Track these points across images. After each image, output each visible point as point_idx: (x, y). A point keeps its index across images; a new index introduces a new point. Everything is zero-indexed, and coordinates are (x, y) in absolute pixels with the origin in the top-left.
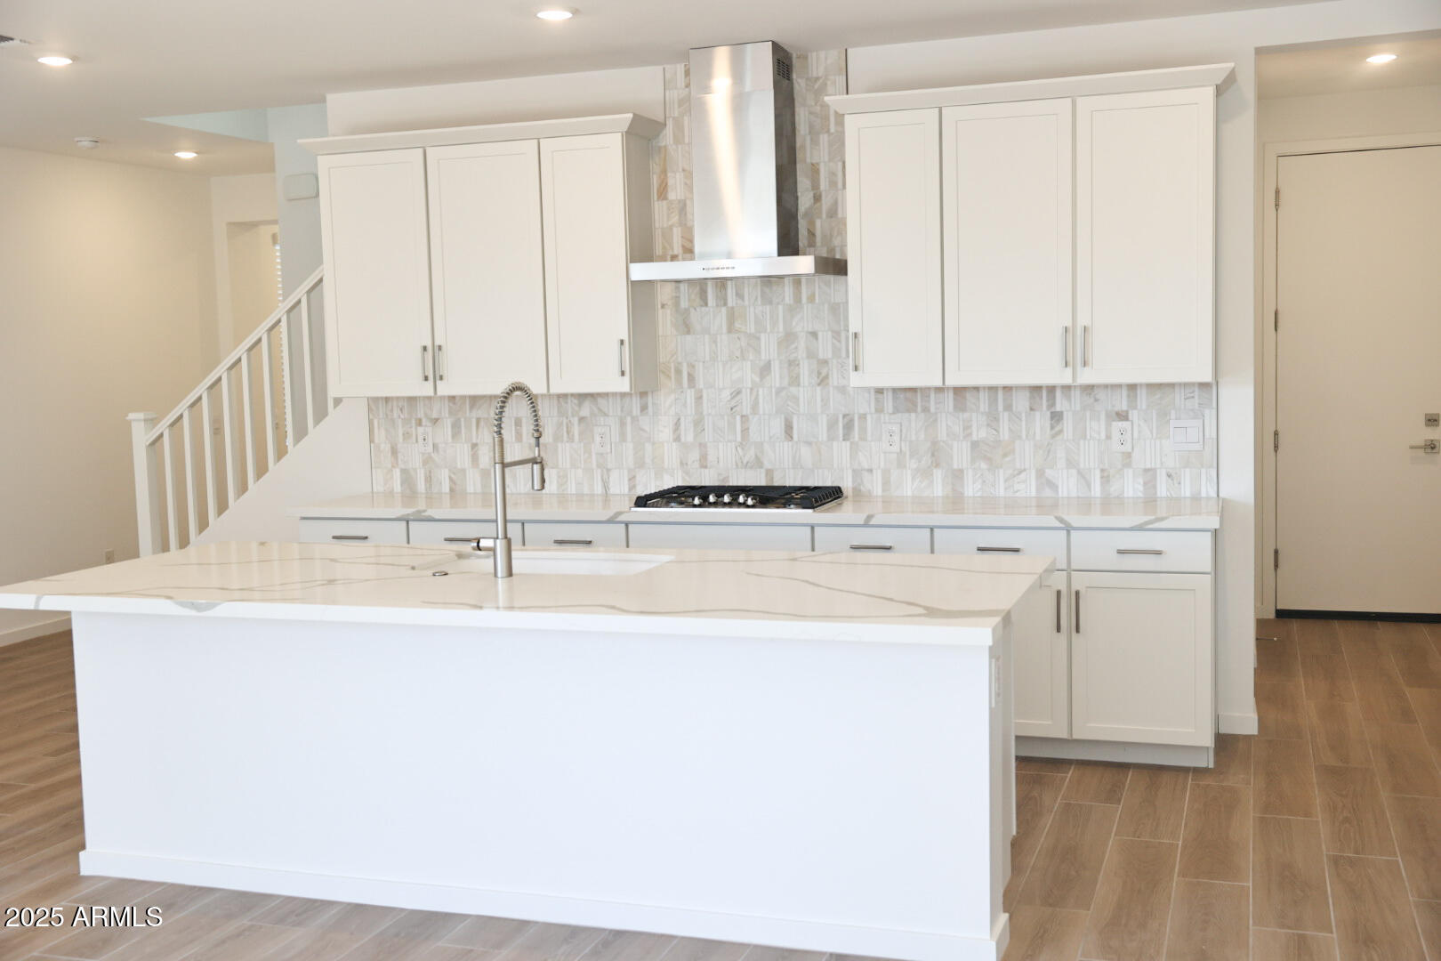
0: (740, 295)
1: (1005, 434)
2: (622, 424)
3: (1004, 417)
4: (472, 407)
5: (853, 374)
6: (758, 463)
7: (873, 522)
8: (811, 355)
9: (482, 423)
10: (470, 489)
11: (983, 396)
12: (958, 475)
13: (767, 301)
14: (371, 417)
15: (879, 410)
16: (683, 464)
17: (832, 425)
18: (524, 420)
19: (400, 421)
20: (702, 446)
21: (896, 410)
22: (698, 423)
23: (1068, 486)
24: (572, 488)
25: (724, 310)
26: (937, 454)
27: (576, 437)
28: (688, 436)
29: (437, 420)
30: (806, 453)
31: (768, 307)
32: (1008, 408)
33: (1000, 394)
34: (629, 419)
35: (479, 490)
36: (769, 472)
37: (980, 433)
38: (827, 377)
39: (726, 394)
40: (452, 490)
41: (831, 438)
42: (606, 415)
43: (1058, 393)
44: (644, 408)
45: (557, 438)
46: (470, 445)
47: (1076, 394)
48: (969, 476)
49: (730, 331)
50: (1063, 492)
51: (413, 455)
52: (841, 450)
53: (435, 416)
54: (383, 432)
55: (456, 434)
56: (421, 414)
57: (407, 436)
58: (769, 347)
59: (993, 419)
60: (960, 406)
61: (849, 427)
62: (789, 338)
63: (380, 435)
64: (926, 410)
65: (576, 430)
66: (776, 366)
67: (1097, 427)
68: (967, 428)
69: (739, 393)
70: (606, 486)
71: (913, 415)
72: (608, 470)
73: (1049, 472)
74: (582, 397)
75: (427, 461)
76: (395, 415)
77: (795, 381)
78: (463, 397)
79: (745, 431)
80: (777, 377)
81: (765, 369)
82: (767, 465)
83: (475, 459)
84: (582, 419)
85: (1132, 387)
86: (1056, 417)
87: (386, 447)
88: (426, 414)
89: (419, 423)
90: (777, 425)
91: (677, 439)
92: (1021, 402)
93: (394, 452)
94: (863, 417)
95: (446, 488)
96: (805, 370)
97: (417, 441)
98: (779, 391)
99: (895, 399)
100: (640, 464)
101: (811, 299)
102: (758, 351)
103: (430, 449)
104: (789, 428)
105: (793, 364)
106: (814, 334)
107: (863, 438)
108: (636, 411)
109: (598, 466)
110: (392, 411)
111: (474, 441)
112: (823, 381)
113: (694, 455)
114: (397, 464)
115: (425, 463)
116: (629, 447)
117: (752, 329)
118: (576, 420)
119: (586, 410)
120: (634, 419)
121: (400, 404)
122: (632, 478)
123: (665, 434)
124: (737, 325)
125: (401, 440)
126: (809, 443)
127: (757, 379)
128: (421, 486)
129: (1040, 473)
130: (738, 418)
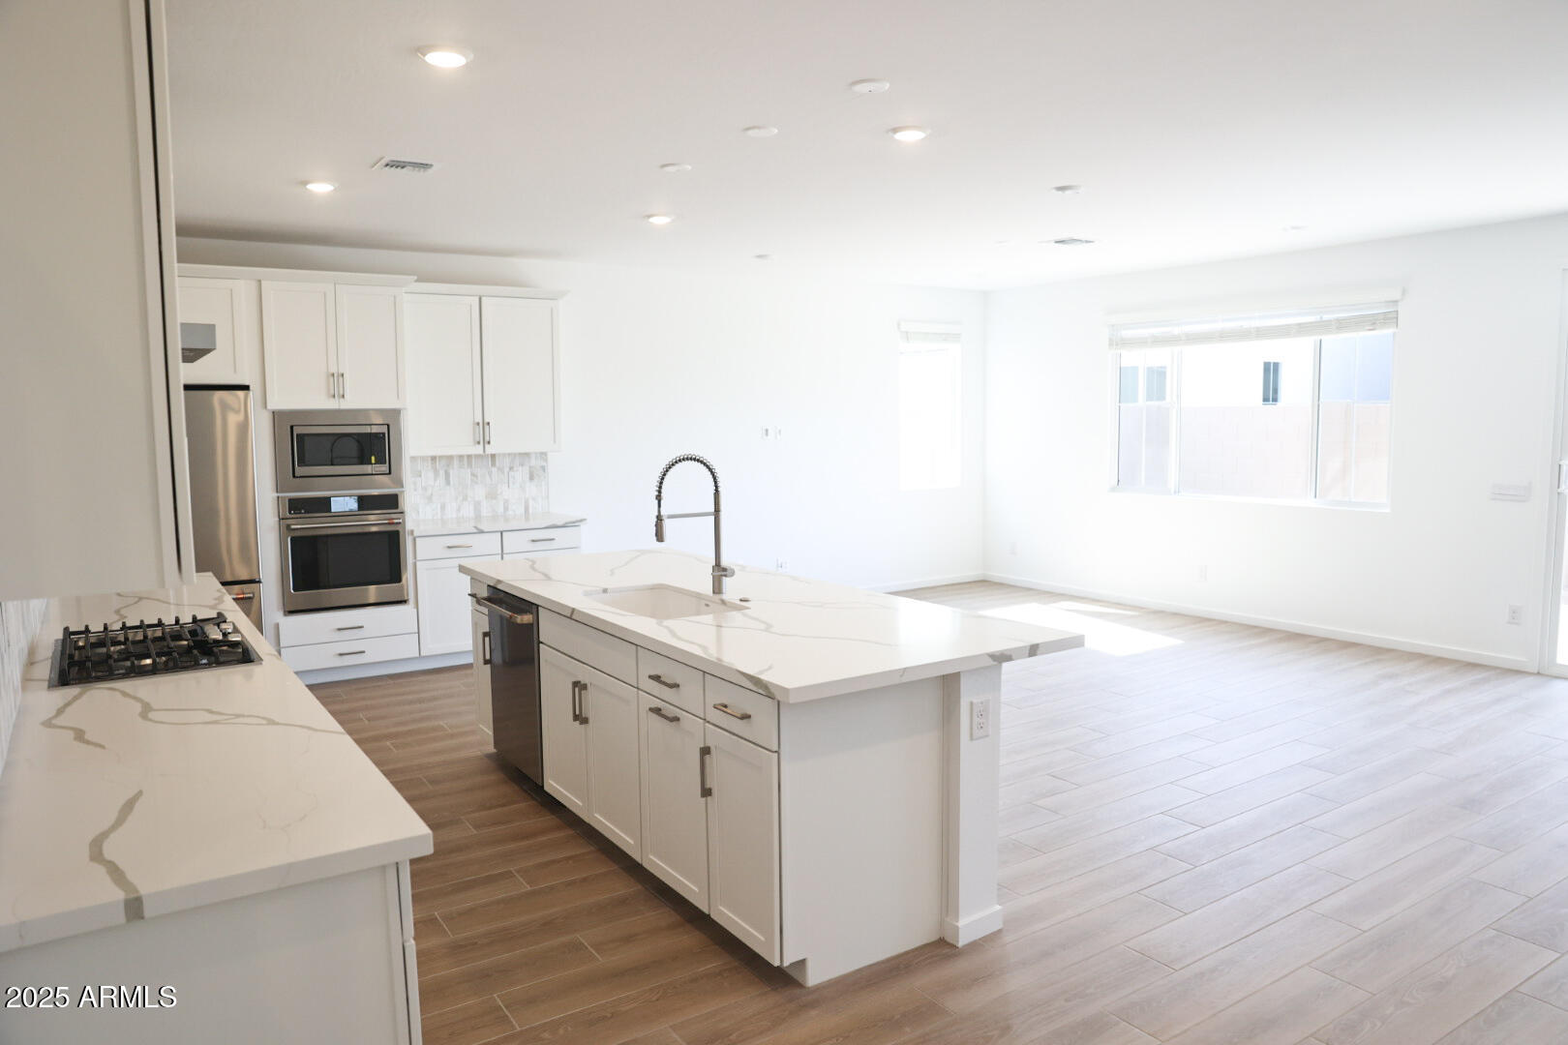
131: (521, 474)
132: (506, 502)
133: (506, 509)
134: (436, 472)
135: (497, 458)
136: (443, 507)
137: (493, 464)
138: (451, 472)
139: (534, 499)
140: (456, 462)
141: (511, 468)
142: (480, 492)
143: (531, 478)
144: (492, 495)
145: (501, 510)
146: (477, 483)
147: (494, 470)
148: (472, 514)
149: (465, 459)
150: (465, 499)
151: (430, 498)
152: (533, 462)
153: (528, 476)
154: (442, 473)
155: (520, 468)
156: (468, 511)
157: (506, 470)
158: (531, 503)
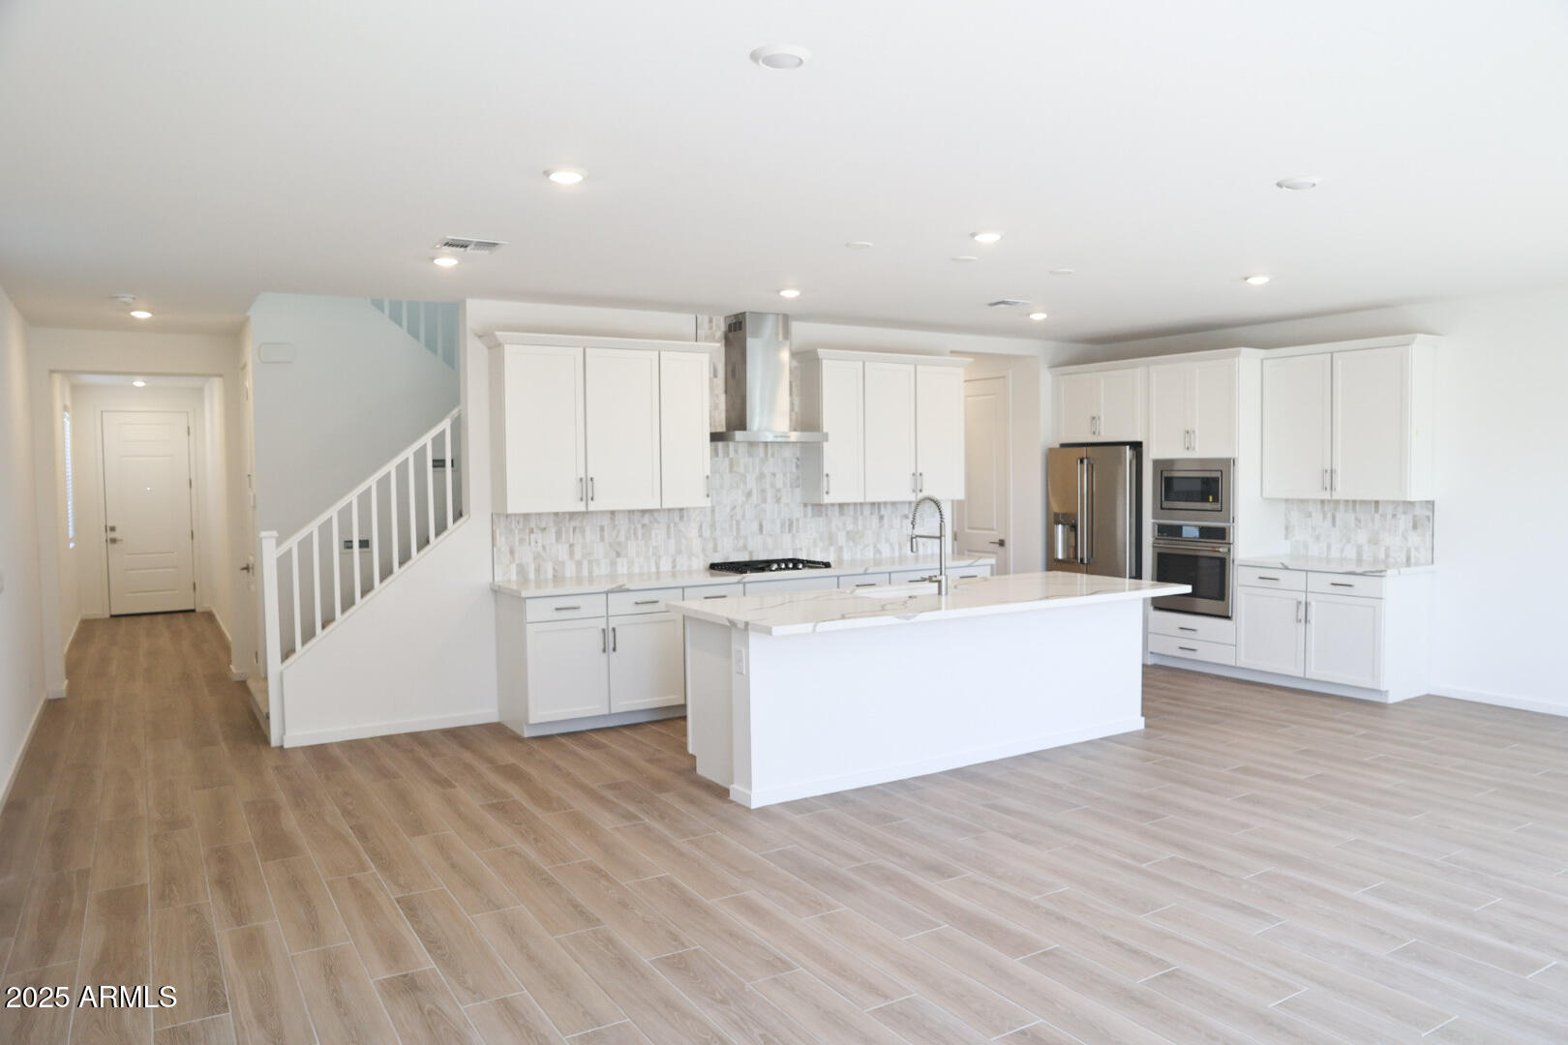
0: (736, 451)
1: (860, 528)
2: (668, 527)
3: (860, 517)
4: (570, 520)
5: (825, 496)
6: (745, 548)
7: (869, 571)
8: (773, 485)
9: (577, 530)
10: (568, 574)
11: (852, 508)
12: (840, 549)
13: (750, 455)
14: (494, 527)
15: (805, 516)
16: (704, 550)
17: (783, 525)
18: (606, 528)
19: (516, 532)
20: (715, 539)
21: (813, 516)
22: (713, 526)
23: (886, 552)
24: (636, 570)
25: (727, 459)
26: (831, 539)
27: (640, 537)
28: (707, 533)
29: (545, 529)
30: (770, 540)
31: (751, 459)
32: (862, 513)
33: (859, 507)
34: (672, 525)
35: (574, 575)
36: (751, 553)
37: (850, 527)
38: (780, 498)
39: (728, 509)
40: (554, 576)
41: (782, 532)
42: (658, 522)
43: (882, 506)
44: (681, 518)
45: (627, 538)
46: (568, 545)
47: (889, 506)
48: (845, 550)
49: (731, 471)
50: (884, 555)
51: (526, 555)
52: (787, 538)
53: (543, 525)
54: (503, 539)
55: (558, 534)
56: (533, 525)
57: (521, 541)
58: (751, 482)
59: (855, 519)
60: (842, 513)
61: (791, 526)
62: (762, 476)
63: (501, 541)
64: (827, 515)
65: (640, 532)
66: (754, 492)
67: (897, 522)
68: (844, 524)
69: (735, 507)
70: (658, 567)
71: (821, 519)
72: (659, 557)
73: (878, 546)
74: (644, 512)
75: (537, 557)
76: (513, 526)
77: (764, 501)
78: (564, 513)
79: (738, 529)
80: (755, 498)
81: (749, 494)
82: (750, 549)
83: (572, 554)
84: (643, 526)
86: (881, 518)
87: (505, 549)
88: (536, 525)
89: (532, 531)
90: (755, 526)
91: (700, 536)
92: (867, 510)
93: (512, 552)
94: (798, 520)
95: (550, 575)
96: (770, 494)
97: (530, 544)
98: (756, 506)
99: (813, 510)
100: (679, 552)
101: (773, 455)
102: (745, 483)
103: (540, 549)
104: (761, 527)
105: (763, 491)
106: (774, 475)
107: (797, 532)
108: (677, 519)
109: (654, 554)
110: (510, 523)
111: (571, 541)
112: (778, 500)
113: (711, 545)
114: (514, 559)
115: (535, 558)
116: (672, 541)
117: (742, 471)
118: (640, 526)
119: (646, 519)
120: (675, 524)
121: (517, 519)
122: (674, 562)
123: (693, 533)
124: (735, 468)
125: (517, 543)
126: (771, 535)
127: (744, 499)
128: (532, 576)
129: (875, 546)
130: (734, 522)
131: (1404, 522)
132: (1387, 548)
133: (1387, 556)
134: (1324, 518)
135: (1380, 504)
136: (1329, 547)
137: (1377, 511)
138: (1338, 515)
139: (1417, 549)
140: (1342, 507)
141: (1394, 516)
142: (1362, 537)
143: (1415, 527)
144: (1374, 541)
145: (1382, 556)
146: (1360, 528)
147: (1377, 516)
148: (1354, 556)
149: (1351, 504)
150: (1348, 541)
151: (1318, 538)
152: (1418, 511)
153: (1411, 525)
154: (1329, 515)
155: (1403, 516)
156: (1351, 552)
157: (1389, 516)
158: (1413, 553)
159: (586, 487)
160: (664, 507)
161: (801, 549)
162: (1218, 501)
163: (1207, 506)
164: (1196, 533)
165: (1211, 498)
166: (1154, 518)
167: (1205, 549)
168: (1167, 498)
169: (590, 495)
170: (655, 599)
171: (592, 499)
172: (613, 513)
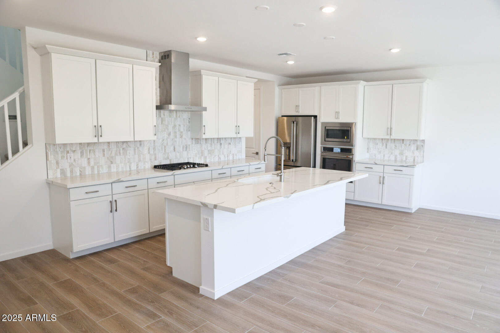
0: (164, 115)
1: (213, 148)
2: (135, 149)
3: (213, 144)
4: (87, 146)
5: (203, 135)
6: (168, 158)
7: (223, 168)
8: (179, 130)
9: (91, 151)
10: (87, 173)
11: (210, 140)
12: (206, 157)
13: (170, 116)
14: (47, 151)
15: (192, 144)
16: (150, 160)
17: (183, 148)
18: (106, 150)
19: (60, 152)
20: (155, 154)
21: (195, 144)
22: (154, 148)
23: (222, 159)
24: (120, 170)
25: (160, 118)
26: (202, 153)
27: (122, 154)
28: (152, 152)
29: (75, 151)
30: (178, 154)
31: (170, 118)
32: (214, 143)
33: (213, 140)
34: (136, 148)
35: (90, 173)
36: (170, 160)
37: (209, 148)
38: (182, 136)
39: (161, 140)
40: (80, 174)
41: (183, 151)
42: (130, 147)
43: (221, 139)
44: (140, 145)
45: (116, 154)
46: (87, 159)
47: (224, 139)
48: (207, 157)
49: (162, 123)
50: (222, 160)
51: (65, 164)
52: (185, 153)
53: (74, 149)
54: (52, 156)
55: (82, 155)
56: (68, 149)
57: (63, 157)
58: (170, 129)
59: (211, 144)
60: (206, 143)
61: (186, 148)
62: (175, 126)
63: (51, 157)
64: (200, 143)
65: (122, 152)
66: (172, 133)
67: (226, 146)
68: (207, 147)
69: (164, 140)
70: (130, 168)
71: (198, 145)
72: (131, 163)
73: (220, 156)
74: (123, 142)
75: (71, 165)
76: (58, 150)
77: (176, 137)
78: (84, 144)
79: (165, 150)
80: (172, 136)
81: (169, 134)
82: (170, 158)
83: (89, 163)
84: (123, 149)
85: (231, 138)
86: (221, 144)
87: (54, 162)
88: (71, 149)
89: (68, 152)
90: (172, 148)
91: (149, 153)
92: (216, 141)
93: (57, 163)
94: (189, 145)
95: (78, 174)
96: (178, 134)
97: (67, 159)
98: (172, 139)
99: (195, 141)
100: (140, 161)
101: (179, 117)
102: (168, 129)
103: (72, 160)
104: (174, 148)
105: (175, 133)
106: (180, 125)
107: (189, 150)
108: (138, 145)
109: (128, 162)
110: (56, 148)
111: (89, 157)
112: (181, 137)
113: (153, 157)
114: (59, 167)
115: (70, 166)
116: (137, 156)
117: (166, 123)
118: (121, 149)
119: (124, 146)
120: (138, 148)
121: (60, 146)
122: (137, 165)
123: (146, 151)
124: (164, 122)
125: (60, 159)
126: (178, 152)
127: (168, 136)
128: (69, 174)
129: (218, 156)
130: (163, 147)
131: (413, 147)
132: (406, 157)
133: (406, 159)
134: (383, 145)
135: (404, 140)
136: (384, 156)
137: (403, 143)
138: (388, 144)
139: (417, 157)
140: (390, 141)
141: (410, 145)
142: (397, 152)
143: (417, 149)
144: (401, 154)
145: (404, 159)
146: (396, 149)
147: (403, 145)
148: (394, 159)
149: (393, 140)
150: (392, 154)
151: (380, 152)
152: (419, 143)
153: (416, 148)
154: (385, 144)
155: (413, 145)
156: (392, 158)
157: (408, 145)
158: (416, 158)
159: (98, 130)
160: (135, 140)
161: (190, 158)
162: (349, 139)
163: (345, 140)
164: (339, 150)
165: (346, 137)
166: (321, 144)
167: (344, 156)
168: (327, 137)
169: (100, 134)
170: (135, 185)
171: (101, 136)
172: (109, 143)
